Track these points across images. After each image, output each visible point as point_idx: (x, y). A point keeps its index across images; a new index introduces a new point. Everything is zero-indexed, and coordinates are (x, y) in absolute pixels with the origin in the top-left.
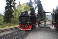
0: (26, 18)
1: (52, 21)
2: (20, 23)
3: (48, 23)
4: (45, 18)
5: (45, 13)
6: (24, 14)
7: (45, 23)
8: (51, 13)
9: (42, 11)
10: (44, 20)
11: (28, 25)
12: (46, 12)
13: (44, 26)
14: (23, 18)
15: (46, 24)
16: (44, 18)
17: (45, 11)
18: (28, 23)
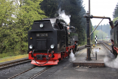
0: (47, 35)
1: (111, 44)
2: (31, 47)
3: (98, 51)
4: (88, 36)
5: (89, 18)
6: (41, 26)
7: (89, 52)
8: (109, 19)
9: (80, 14)
10: (86, 43)
11: (53, 52)
12: (92, 17)
13: (86, 62)
14: (38, 35)
15: (91, 54)
16: (86, 35)
17: (89, 13)
18: (52, 47)
